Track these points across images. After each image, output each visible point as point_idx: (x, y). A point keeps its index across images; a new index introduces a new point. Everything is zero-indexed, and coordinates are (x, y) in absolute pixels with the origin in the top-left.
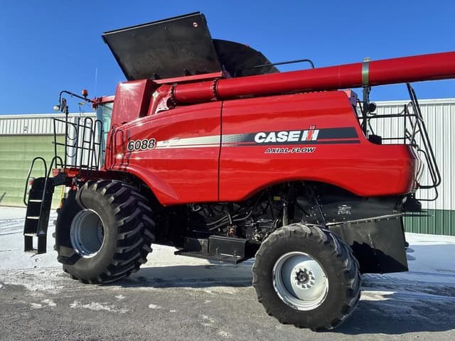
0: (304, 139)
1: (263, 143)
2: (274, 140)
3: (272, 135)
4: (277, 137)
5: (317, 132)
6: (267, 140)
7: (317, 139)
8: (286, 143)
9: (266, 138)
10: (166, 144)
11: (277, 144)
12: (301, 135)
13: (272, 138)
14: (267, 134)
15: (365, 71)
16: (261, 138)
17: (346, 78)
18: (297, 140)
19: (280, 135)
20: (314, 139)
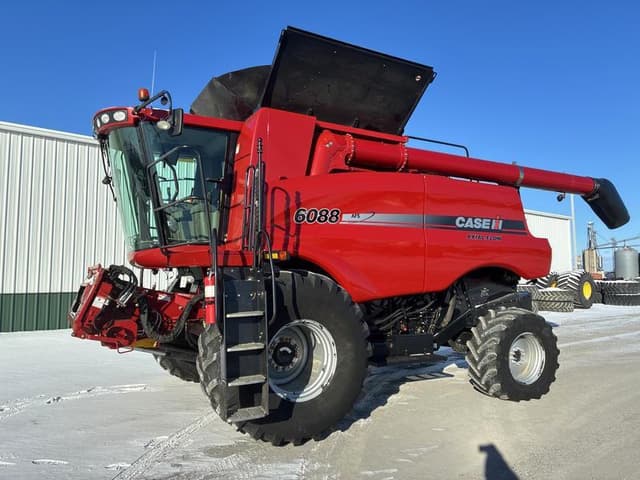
0: (493, 228)
1: (463, 228)
2: (471, 226)
3: (470, 220)
4: (474, 223)
5: (501, 222)
6: (467, 226)
7: (502, 228)
8: (481, 230)
9: (465, 223)
10: (356, 219)
12: (491, 223)
13: (469, 224)
14: (466, 219)
15: (522, 176)
16: (461, 222)
17: (508, 180)
18: (488, 227)
19: (476, 221)
20: (500, 228)
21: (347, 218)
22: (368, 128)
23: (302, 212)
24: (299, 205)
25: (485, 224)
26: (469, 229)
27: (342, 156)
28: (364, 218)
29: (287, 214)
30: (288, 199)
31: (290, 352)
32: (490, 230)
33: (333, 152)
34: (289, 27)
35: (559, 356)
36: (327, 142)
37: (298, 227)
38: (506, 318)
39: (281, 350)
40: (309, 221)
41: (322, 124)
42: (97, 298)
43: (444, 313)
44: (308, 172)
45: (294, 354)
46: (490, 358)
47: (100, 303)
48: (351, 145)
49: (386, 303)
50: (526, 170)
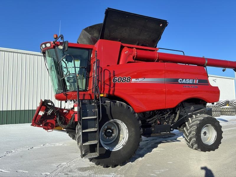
0: (194, 83)
1: (181, 83)
2: (185, 82)
3: (184, 80)
4: (186, 81)
5: (198, 80)
6: (183, 82)
7: (198, 83)
8: (189, 84)
9: (182, 81)
10: (137, 80)
11: (186, 84)
12: (193, 81)
13: (184, 81)
14: (183, 79)
15: (206, 62)
16: (180, 81)
18: (192, 83)
19: (187, 80)
20: (197, 83)
21: (134, 80)
22: (142, 45)
23: (116, 79)
24: (114, 76)
25: (191, 81)
26: (184, 83)
27: (132, 57)
28: (140, 80)
29: (110, 79)
30: (110, 73)
31: (111, 132)
32: (193, 84)
33: (128, 56)
34: (108, 8)
35: (222, 134)
36: (126, 52)
37: (114, 84)
38: (199, 118)
39: (108, 131)
40: (118, 82)
41: (124, 45)
42: (40, 112)
43: (175, 117)
44: (118, 63)
45: (113, 133)
46: (193, 134)
47: (41, 113)
48: (135, 52)
49: (151, 113)
50: (208, 59)
